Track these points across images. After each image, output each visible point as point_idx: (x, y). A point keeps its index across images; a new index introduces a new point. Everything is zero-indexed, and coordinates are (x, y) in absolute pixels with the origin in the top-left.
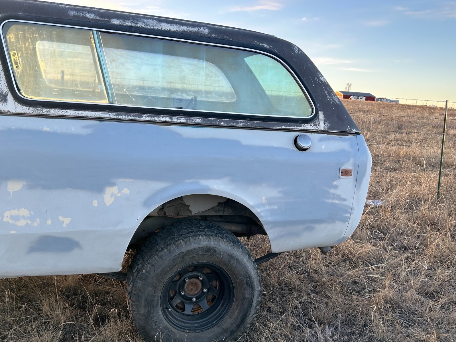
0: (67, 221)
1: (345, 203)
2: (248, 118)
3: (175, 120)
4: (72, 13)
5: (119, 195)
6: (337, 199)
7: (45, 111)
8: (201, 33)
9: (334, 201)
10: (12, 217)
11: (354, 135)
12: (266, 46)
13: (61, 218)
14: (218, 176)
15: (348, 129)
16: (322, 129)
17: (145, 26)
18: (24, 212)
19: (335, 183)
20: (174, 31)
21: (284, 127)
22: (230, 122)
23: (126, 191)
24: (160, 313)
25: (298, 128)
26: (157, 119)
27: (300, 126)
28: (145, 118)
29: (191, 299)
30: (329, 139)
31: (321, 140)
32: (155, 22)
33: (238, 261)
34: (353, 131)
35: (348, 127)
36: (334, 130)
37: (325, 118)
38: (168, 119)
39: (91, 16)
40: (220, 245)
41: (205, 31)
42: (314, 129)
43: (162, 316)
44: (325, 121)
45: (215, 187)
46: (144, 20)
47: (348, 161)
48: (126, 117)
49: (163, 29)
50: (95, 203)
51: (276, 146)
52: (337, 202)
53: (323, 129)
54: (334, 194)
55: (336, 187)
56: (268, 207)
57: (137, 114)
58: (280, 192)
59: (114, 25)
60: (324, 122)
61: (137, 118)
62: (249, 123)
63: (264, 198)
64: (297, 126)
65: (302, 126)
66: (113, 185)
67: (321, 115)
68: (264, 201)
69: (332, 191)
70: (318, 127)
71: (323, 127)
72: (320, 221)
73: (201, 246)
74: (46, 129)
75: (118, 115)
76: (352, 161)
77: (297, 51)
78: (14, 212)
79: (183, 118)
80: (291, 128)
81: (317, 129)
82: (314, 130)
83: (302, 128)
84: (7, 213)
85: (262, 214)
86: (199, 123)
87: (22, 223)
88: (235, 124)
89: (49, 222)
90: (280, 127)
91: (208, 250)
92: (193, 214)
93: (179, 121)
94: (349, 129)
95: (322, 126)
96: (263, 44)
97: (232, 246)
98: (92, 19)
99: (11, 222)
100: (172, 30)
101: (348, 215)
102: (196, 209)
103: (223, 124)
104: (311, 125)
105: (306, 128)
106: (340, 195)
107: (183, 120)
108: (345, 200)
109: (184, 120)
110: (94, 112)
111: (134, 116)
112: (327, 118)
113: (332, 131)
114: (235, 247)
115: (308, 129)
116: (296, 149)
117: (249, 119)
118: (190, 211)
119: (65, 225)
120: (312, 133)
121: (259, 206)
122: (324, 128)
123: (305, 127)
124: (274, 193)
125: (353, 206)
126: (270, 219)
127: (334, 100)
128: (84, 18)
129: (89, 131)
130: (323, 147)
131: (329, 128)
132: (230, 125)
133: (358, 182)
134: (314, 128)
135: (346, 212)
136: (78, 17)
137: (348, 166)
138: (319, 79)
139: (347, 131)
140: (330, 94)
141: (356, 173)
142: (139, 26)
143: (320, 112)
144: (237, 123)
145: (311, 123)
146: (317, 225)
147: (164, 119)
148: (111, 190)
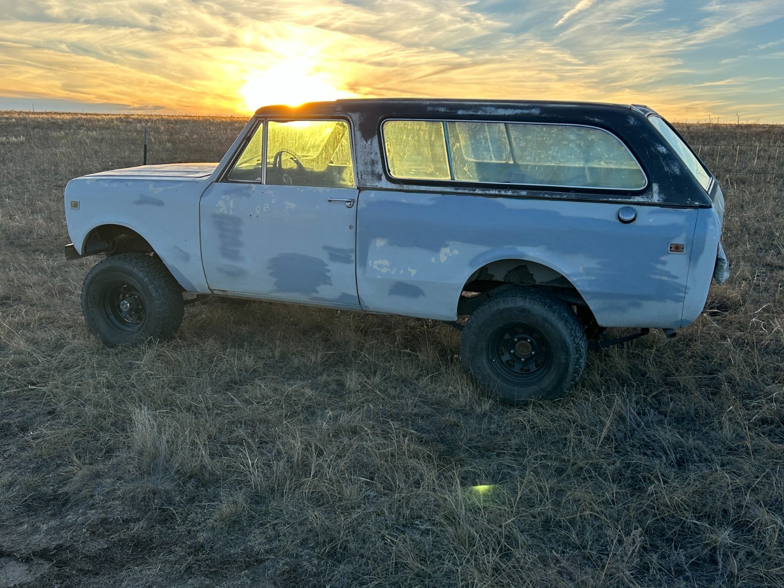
0: (414, 272)
1: (676, 280)
2: (572, 190)
3: (503, 193)
4: (429, 109)
5: (450, 255)
6: (665, 276)
7: (406, 187)
8: (532, 114)
9: (662, 278)
10: (379, 266)
11: (695, 209)
12: (597, 120)
13: (410, 270)
15: (688, 202)
16: (654, 201)
17: (484, 113)
18: (386, 262)
19: (663, 258)
20: (509, 115)
21: (611, 199)
22: (554, 194)
23: (456, 252)
24: (484, 361)
25: (627, 200)
26: (487, 192)
27: (629, 199)
28: (478, 191)
29: (520, 359)
30: (661, 212)
31: (652, 213)
32: (493, 109)
33: (552, 325)
35: (690, 199)
36: (670, 203)
37: (659, 189)
38: (497, 193)
39: (442, 110)
41: (536, 112)
43: (486, 364)
44: (659, 193)
45: (530, 253)
46: (484, 108)
47: (680, 236)
48: (463, 191)
49: (499, 114)
50: (433, 260)
51: (596, 218)
52: (666, 278)
53: (656, 201)
54: (661, 270)
55: (664, 263)
56: (585, 278)
57: (471, 188)
58: (598, 263)
59: (460, 115)
61: (471, 192)
62: (573, 195)
64: (626, 198)
65: (631, 199)
66: (447, 246)
67: (655, 187)
68: (581, 271)
69: (659, 266)
72: (648, 298)
73: (516, 306)
74: (404, 201)
76: (684, 235)
77: (632, 121)
78: (380, 262)
79: (510, 191)
80: (619, 200)
81: (650, 201)
82: (645, 202)
84: (376, 262)
85: (579, 283)
86: (523, 195)
87: (384, 270)
88: (559, 196)
89: (402, 272)
90: (606, 200)
91: (523, 310)
92: (537, 283)
93: (506, 194)
94: (690, 202)
95: (656, 198)
96: (594, 118)
98: (443, 112)
99: (378, 269)
100: (507, 114)
101: (682, 295)
102: (540, 279)
103: (546, 196)
104: (643, 198)
105: (636, 201)
106: (669, 272)
107: (510, 193)
108: (677, 278)
110: (439, 188)
111: (469, 190)
112: (662, 191)
113: (667, 203)
115: (639, 201)
116: (618, 221)
118: (534, 280)
119: (412, 275)
120: (643, 206)
121: (575, 275)
122: (658, 200)
123: (635, 199)
124: (592, 264)
125: (688, 285)
126: (587, 289)
127: (673, 171)
128: (438, 111)
129: (433, 202)
130: (651, 220)
131: (665, 201)
132: (554, 197)
133: (693, 258)
134: (645, 200)
135: (679, 291)
136: (433, 111)
137: (679, 241)
138: (656, 149)
139: (687, 204)
140: (668, 165)
141: (689, 249)
142: (479, 113)
143: (654, 184)
144: (561, 195)
145: (643, 195)
146: (643, 302)
147: (494, 192)
148: (445, 251)
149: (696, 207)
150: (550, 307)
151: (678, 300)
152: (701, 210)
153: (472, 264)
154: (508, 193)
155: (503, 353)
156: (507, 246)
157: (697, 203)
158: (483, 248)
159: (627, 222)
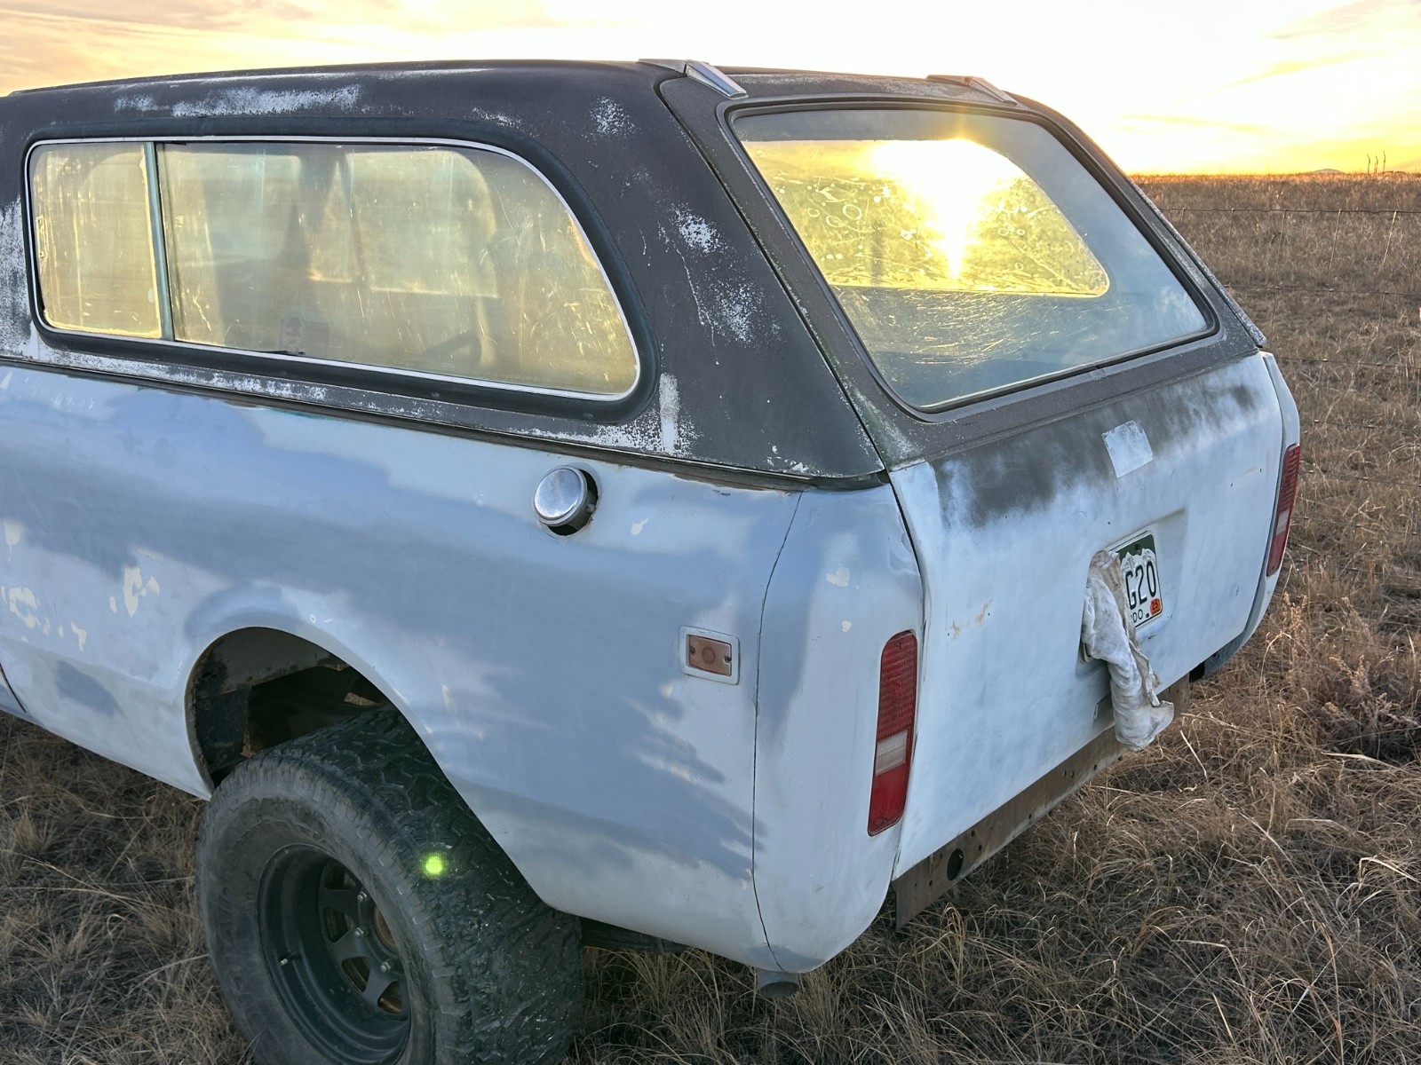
0: (82, 636)
1: (717, 788)
2: (435, 391)
3: (271, 389)
4: (119, 102)
5: (144, 593)
6: (683, 763)
7: (73, 359)
8: (338, 109)
9: (674, 769)
10: (19, 605)
11: (786, 491)
12: (503, 119)
13: (74, 628)
14: (322, 580)
15: (771, 461)
16: (667, 450)
18: (29, 597)
19: (669, 691)
20: (283, 112)
21: (538, 432)
22: (390, 403)
23: (154, 585)
25: (585, 438)
26: (238, 385)
27: (590, 434)
31: (645, 497)
34: (795, 468)
35: (774, 449)
36: (715, 461)
37: (680, 402)
38: (258, 388)
39: (145, 105)
40: (332, 812)
41: (349, 97)
42: (637, 447)
43: (261, 970)
44: (681, 418)
45: (312, 616)
46: (232, 94)
48: (185, 379)
50: (113, 605)
51: (480, 502)
52: (685, 774)
53: (671, 451)
54: (669, 739)
55: (674, 709)
56: (459, 727)
57: (204, 370)
58: (487, 679)
59: (178, 121)
60: (678, 421)
61: (203, 382)
62: (439, 409)
63: (445, 688)
64: (580, 433)
65: (596, 434)
66: (133, 563)
67: (667, 391)
68: (446, 701)
69: (660, 721)
70: (652, 442)
71: (672, 444)
72: (646, 842)
73: (291, 797)
75: (172, 372)
76: (730, 604)
77: (607, 123)
78: (19, 594)
79: (288, 385)
80: (561, 436)
81: (650, 448)
82: (637, 450)
83: (596, 440)
84: (12, 594)
85: (443, 747)
86: (319, 400)
88: (402, 410)
89: (61, 633)
90: (527, 433)
93: (279, 392)
94: (775, 461)
95: (669, 439)
96: (495, 113)
97: (365, 828)
98: (145, 113)
99: (19, 614)
103: (372, 407)
104: (630, 433)
105: (609, 443)
106: (692, 750)
108: (717, 777)
109: (290, 392)
110: (137, 363)
111: (198, 375)
112: (689, 408)
113: (702, 461)
114: (374, 834)
115: (617, 444)
117: (437, 395)
119: (80, 646)
120: (621, 464)
121: (434, 713)
122: (677, 447)
123: (607, 436)
124: (474, 679)
125: (760, 815)
126: (470, 773)
127: (727, 327)
128: (134, 110)
130: (637, 529)
131: (697, 447)
132: (391, 411)
133: (768, 703)
134: (637, 442)
136: (126, 111)
137: (716, 626)
138: (674, 234)
139: (767, 467)
140: (710, 301)
141: (749, 663)
142: (218, 111)
143: (664, 379)
144: (408, 406)
145: (630, 422)
146: (633, 852)
147: (251, 385)
148: (132, 576)
149: (793, 484)
150: (380, 820)
151: (739, 869)
152: (811, 497)
153: (190, 630)
154: (286, 391)
155: (343, 930)
156: (260, 583)
157: (800, 468)
158: (206, 583)
159: (565, 529)
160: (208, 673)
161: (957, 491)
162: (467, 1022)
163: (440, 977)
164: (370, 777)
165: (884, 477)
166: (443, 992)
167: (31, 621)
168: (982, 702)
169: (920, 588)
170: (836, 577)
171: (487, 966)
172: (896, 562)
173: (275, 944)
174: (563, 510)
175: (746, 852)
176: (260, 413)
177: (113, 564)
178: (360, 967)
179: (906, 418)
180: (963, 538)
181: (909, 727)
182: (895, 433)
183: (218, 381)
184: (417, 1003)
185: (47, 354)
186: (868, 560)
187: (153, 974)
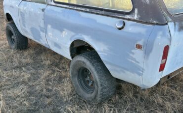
2: (103, 10)
5: (65, 34)
9: (132, 61)
11: (152, 25)
14: (87, 34)
19: (133, 51)
21: (117, 16)
22: (97, 11)
30: (135, 25)
31: (131, 25)
35: (151, 19)
40: (87, 63)
43: (77, 81)
44: (137, 14)
45: (86, 38)
47: (140, 40)
50: (61, 36)
52: (134, 62)
53: (135, 19)
54: (132, 57)
55: (133, 53)
56: (103, 53)
58: (108, 48)
64: (123, 16)
67: (136, 11)
68: (102, 50)
69: (131, 55)
70: (133, 18)
72: (128, 70)
75: (70, 7)
80: (120, 16)
82: (131, 19)
83: (125, 17)
84: (49, 34)
86: (88, 11)
89: (55, 39)
94: (151, 21)
95: (136, 17)
103: (95, 12)
106: (135, 59)
108: (138, 63)
110: (65, 5)
112: (139, 13)
113: (140, 20)
115: (128, 18)
116: (116, 28)
121: (100, 52)
125: (144, 68)
130: (130, 29)
131: (140, 18)
133: (147, 53)
135: (140, 70)
137: (140, 43)
141: (145, 48)
144: (100, 12)
145: (130, 15)
146: (125, 71)
147: (79, 9)
148: (64, 32)
149: (154, 24)
150: (93, 64)
151: (140, 74)
152: (156, 26)
153: (71, 39)
154: (84, 10)
155: (86, 77)
156: (80, 34)
157: (155, 22)
158: (73, 34)
159: (120, 29)
160: (72, 45)
161: (177, 26)
162: (102, 89)
163: (99, 84)
164: (92, 59)
165: (167, 24)
166: (99, 85)
167: (51, 37)
168: (176, 56)
169: (170, 39)
170: (159, 37)
171: (105, 83)
172: (167, 36)
173: (78, 78)
174: (120, 26)
175: (141, 72)
176: (80, 12)
177: (61, 31)
178: (88, 81)
179: (170, 16)
180: (177, 33)
181: (166, 58)
182: (169, 18)
183: (75, 8)
184: (96, 86)
185: (54, 4)
186: (164, 35)
187: (63, 80)
